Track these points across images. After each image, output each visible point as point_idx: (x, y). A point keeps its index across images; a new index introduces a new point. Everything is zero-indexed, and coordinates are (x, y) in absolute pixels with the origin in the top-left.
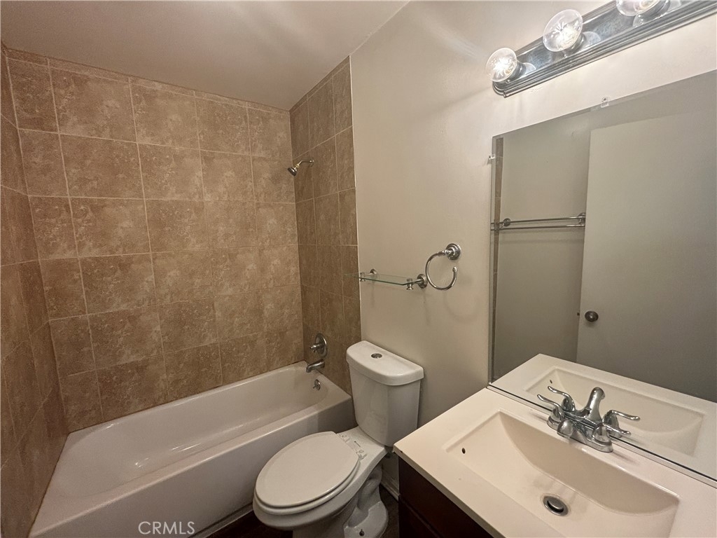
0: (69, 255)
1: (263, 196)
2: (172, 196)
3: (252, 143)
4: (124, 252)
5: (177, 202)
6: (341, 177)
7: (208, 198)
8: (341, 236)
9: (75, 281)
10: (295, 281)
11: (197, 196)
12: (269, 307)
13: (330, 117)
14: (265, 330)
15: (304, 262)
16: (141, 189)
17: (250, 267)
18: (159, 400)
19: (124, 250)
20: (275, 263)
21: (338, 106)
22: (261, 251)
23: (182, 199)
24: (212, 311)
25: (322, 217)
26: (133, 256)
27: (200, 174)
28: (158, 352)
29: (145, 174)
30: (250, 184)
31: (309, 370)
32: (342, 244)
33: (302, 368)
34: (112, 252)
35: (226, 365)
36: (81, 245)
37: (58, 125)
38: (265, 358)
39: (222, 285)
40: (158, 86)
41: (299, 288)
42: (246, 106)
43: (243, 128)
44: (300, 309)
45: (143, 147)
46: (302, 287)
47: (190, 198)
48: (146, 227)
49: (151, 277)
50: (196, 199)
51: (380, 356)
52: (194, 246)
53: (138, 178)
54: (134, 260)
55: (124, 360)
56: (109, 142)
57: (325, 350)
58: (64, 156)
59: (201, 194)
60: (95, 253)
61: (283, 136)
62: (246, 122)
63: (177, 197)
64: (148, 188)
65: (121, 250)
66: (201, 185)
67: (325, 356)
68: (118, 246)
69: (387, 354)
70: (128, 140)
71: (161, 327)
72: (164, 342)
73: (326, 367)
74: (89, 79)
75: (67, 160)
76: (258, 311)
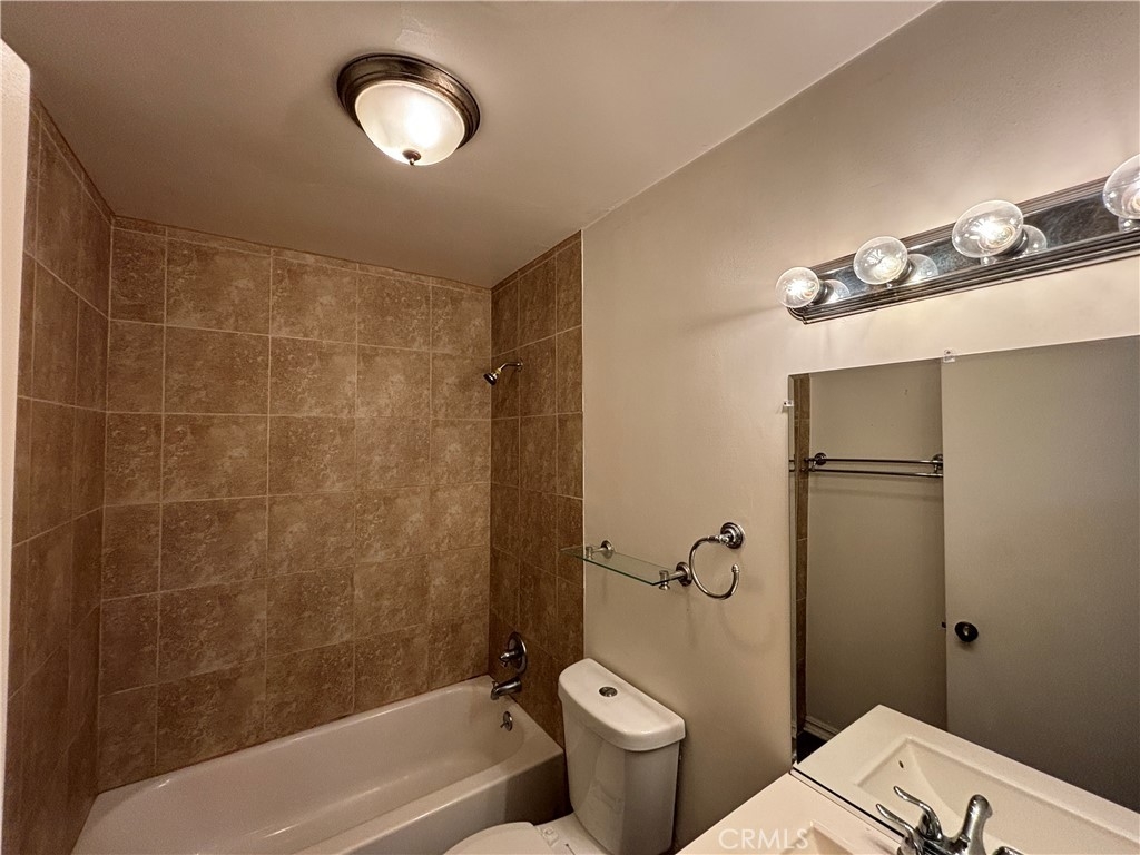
0: (148, 499)
1: (444, 409)
2: (310, 411)
3: (433, 335)
4: (229, 493)
5: (316, 420)
6: (562, 393)
7: (361, 413)
8: (557, 480)
9: (150, 539)
10: (482, 542)
11: (346, 411)
12: (438, 581)
13: (550, 306)
14: (430, 621)
15: (498, 511)
16: (266, 401)
17: (414, 518)
18: (247, 738)
19: (229, 491)
20: (454, 512)
21: (563, 295)
22: (433, 493)
23: (323, 415)
24: (349, 589)
25: (531, 447)
26: (240, 501)
27: (354, 378)
28: (258, 654)
29: (274, 380)
30: (426, 392)
31: (496, 695)
32: (558, 493)
33: (484, 688)
34: (211, 495)
35: (363, 678)
36: (168, 483)
37: (165, 314)
38: (426, 668)
39: (369, 546)
40: (310, 259)
41: (488, 553)
42: (430, 283)
43: (423, 314)
44: (486, 586)
45: (277, 342)
46: (493, 550)
47: (335, 413)
48: (265, 457)
49: (263, 535)
50: (344, 416)
51: (614, 692)
52: (334, 486)
53: (265, 385)
54: (241, 506)
55: (204, 668)
56: (231, 335)
57: (524, 662)
58: (167, 356)
59: (352, 407)
60: (186, 496)
61: (479, 323)
62: (428, 304)
63: (315, 413)
64: (276, 400)
65: (225, 490)
66: (353, 395)
67: (523, 672)
68: (221, 486)
69: (625, 690)
70: (259, 332)
71: (268, 614)
72: (269, 639)
73: (524, 691)
74: (217, 253)
75: (170, 361)
76: (421, 589)
